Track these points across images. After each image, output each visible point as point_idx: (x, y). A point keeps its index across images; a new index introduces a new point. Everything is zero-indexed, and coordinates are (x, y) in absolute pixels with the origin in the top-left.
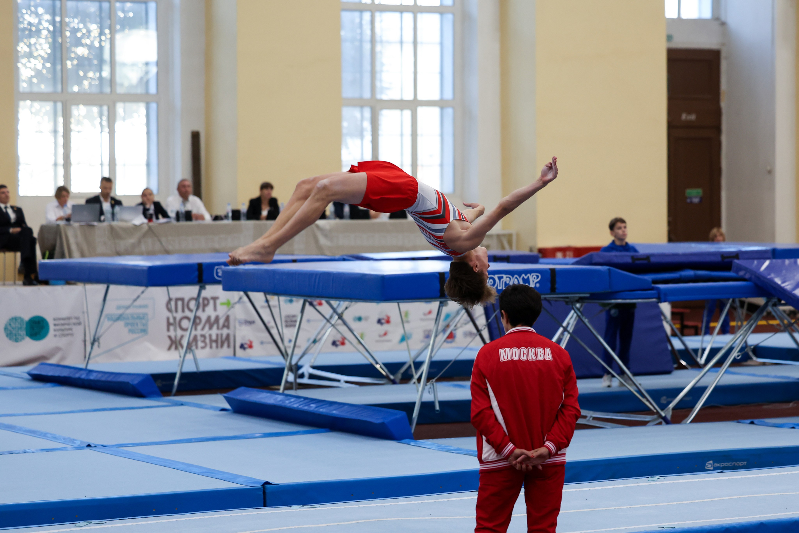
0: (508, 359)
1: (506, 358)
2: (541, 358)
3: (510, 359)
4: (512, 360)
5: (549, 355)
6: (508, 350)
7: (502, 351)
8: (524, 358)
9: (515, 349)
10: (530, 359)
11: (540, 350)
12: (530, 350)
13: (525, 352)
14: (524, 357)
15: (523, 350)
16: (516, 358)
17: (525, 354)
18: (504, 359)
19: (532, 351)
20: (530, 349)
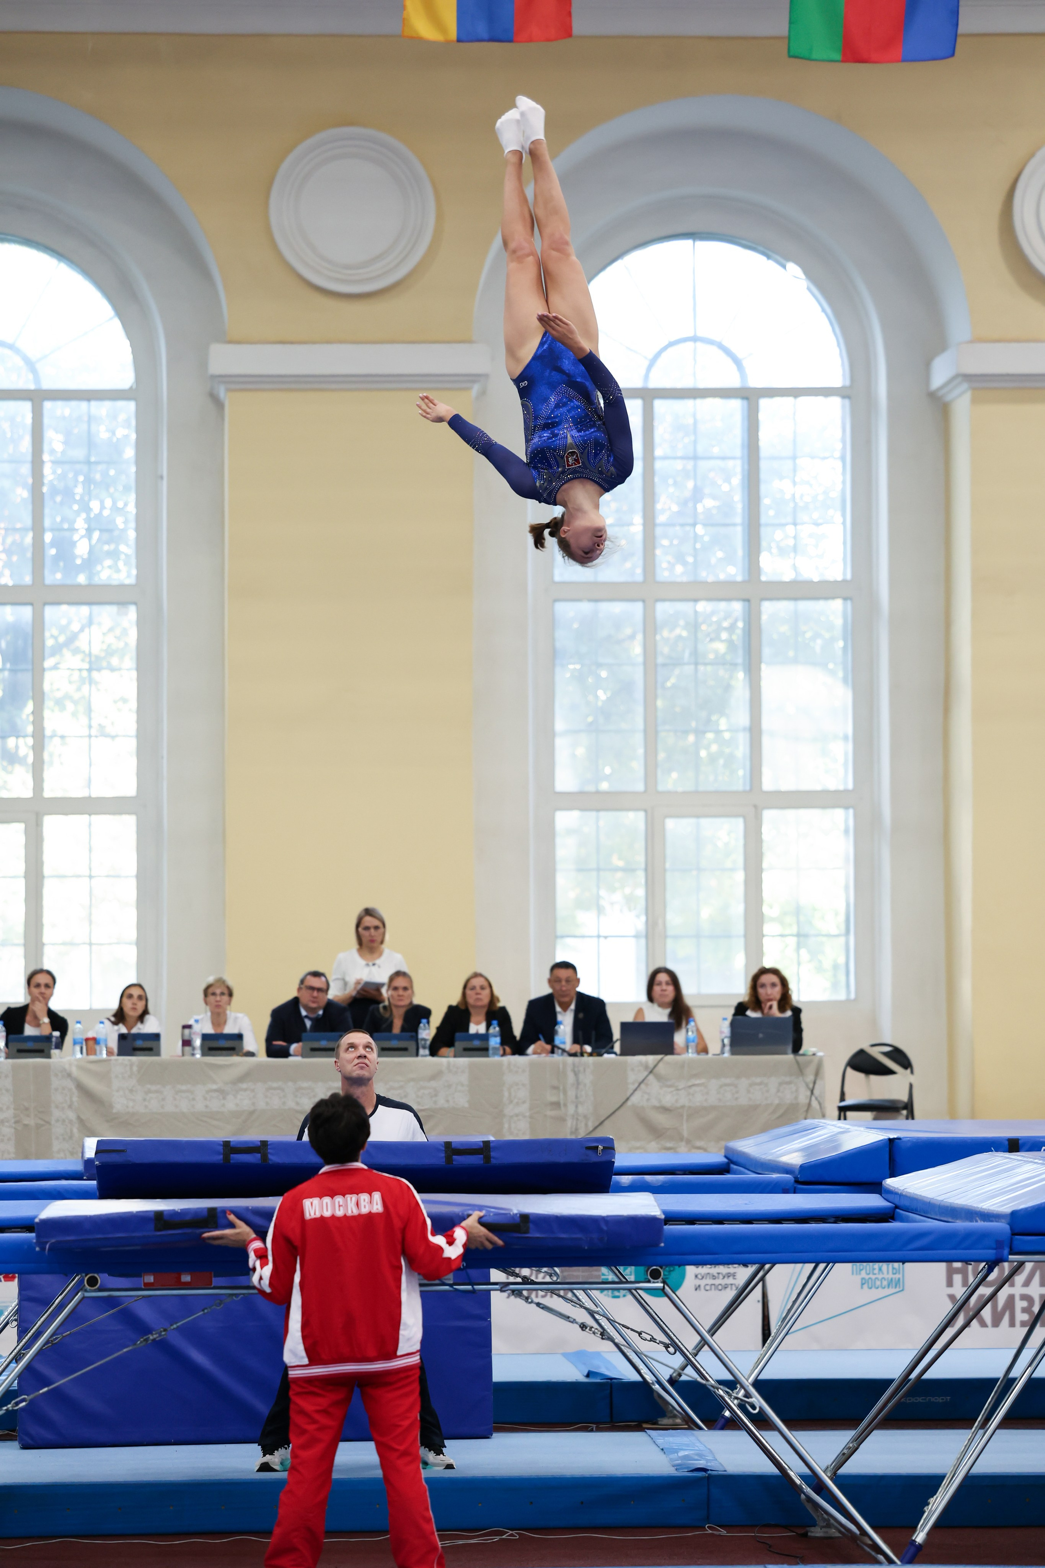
0: (315, 1214)
1: (312, 1214)
2: (364, 1210)
3: (318, 1215)
4: (322, 1217)
5: (377, 1204)
6: (316, 1201)
7: (307, 1203)
8: (340, 1213)
9: (327, 1200)
10: (349, 1213)
11: (364, 1197)
12: (349, 1199)
13: (341, 1204)
14: (339, 1210)
15: (339, 1199)
16: (327, 1214)
17: (342, 1206)
18: (310, 1215)
19: (351, 1199)
20: (348, 1196)
